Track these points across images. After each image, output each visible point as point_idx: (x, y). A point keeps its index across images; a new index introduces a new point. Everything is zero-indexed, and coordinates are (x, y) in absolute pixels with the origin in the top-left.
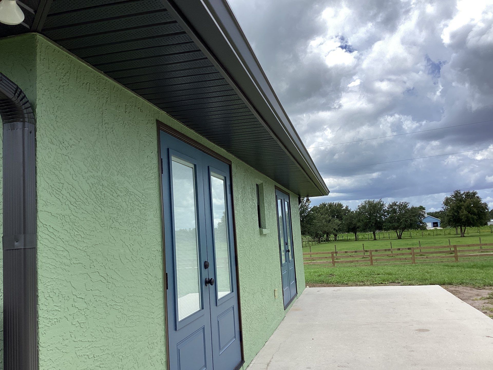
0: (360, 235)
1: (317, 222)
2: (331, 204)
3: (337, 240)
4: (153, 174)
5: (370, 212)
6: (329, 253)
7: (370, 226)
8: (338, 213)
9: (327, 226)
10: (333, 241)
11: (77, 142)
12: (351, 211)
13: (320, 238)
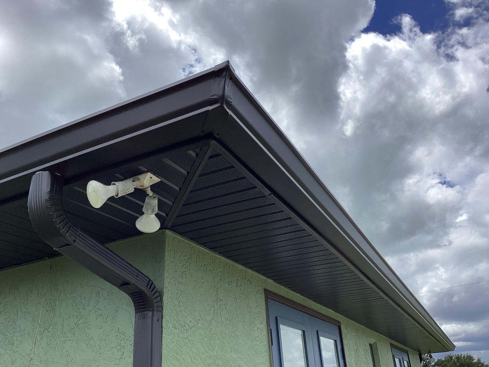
2: (459, 356)
4: (263, 347)
11: (196, 323)
12: (485, 364)
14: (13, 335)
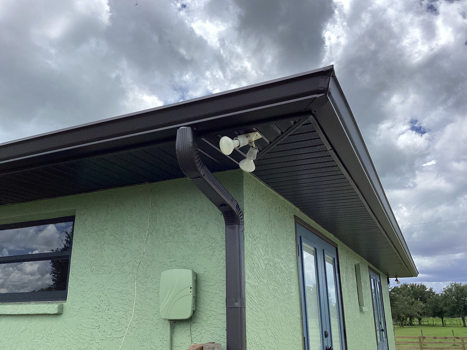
0: (448, 321)
1: (398, 304)
2: (413, 285)
3: (422, 325)
4: (294, 257)
5: (458, 296)
6: (415, 338)
7: (458, 312)
8: (422, 295)
9: (410, 309)
10: (418, 325)
11: (260, 235)
12: (436, 293)
13: (402, 322)
14: (121, 236)
